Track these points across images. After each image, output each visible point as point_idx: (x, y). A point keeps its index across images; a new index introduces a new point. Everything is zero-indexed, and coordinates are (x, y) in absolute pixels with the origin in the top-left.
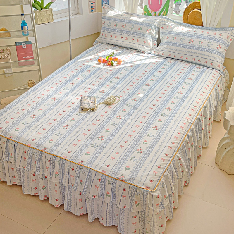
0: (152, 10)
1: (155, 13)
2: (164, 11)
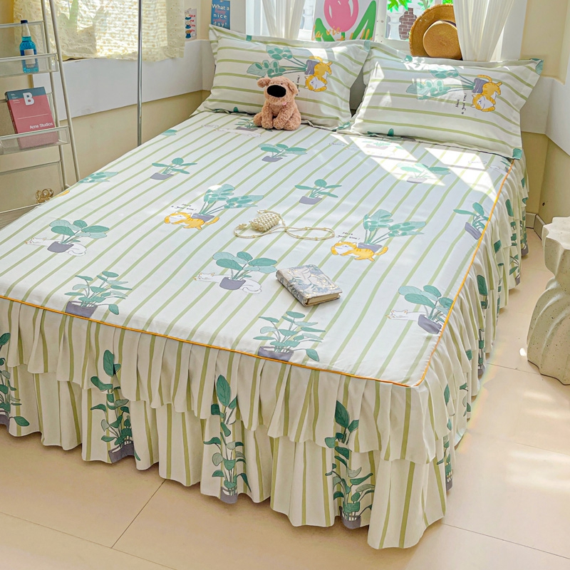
0: (335, 29)
1: (343, 34)
2: (364, 28)
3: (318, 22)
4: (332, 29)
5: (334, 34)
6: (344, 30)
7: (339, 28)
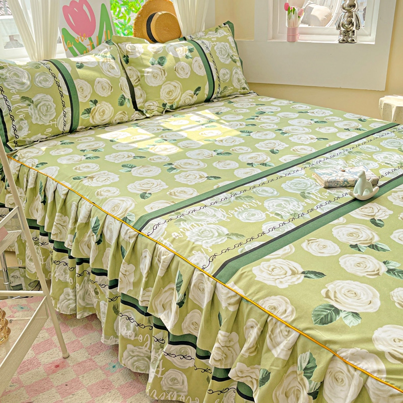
0: (83, 36)
1: (90, 39)
2: (105, 30)
3: (64, 31)
4: (79, 37)
5: (82, 41)
6: (89, 35)
7: (84, 34)
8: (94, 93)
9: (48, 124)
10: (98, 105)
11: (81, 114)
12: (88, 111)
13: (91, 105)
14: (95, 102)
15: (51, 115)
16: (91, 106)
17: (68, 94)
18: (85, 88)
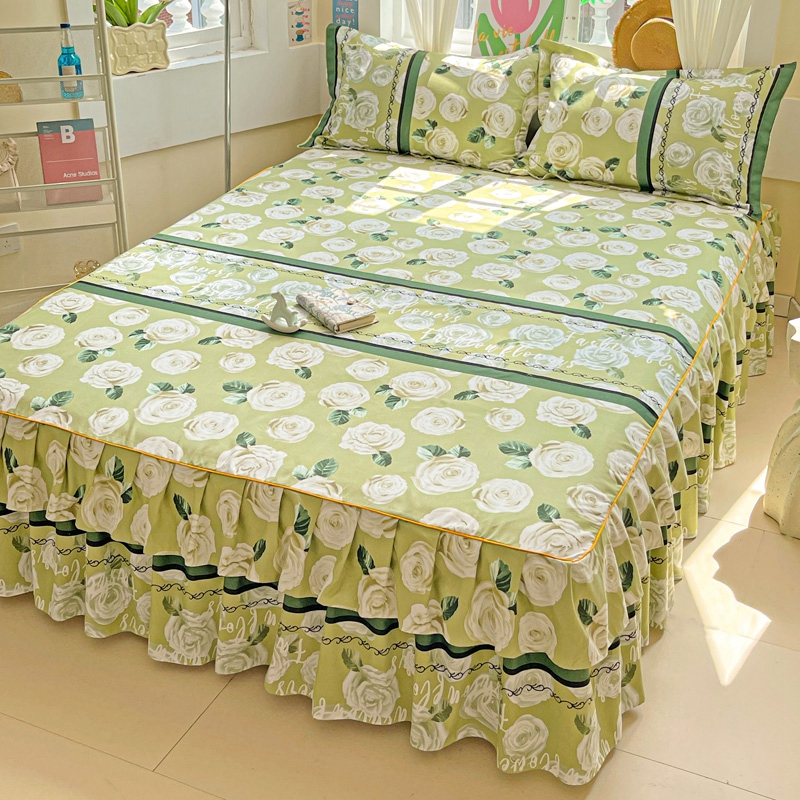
0: (506, 29)
1: (518, 37)
2: (548, 27)
3: (483, 17)
4: (501, 29)
5: (504, 37)
6: (519, 29)
7: (511, 28)
8: (436, 111)
9: (363, 131)
10: (437, 130)
11: (411, 133)
12: (422, 133)
13: (426, 126)
14: (434, 125)
15: (369, 121)
16: (426, 128)
17: (400, 102)
18: (426, 101)
